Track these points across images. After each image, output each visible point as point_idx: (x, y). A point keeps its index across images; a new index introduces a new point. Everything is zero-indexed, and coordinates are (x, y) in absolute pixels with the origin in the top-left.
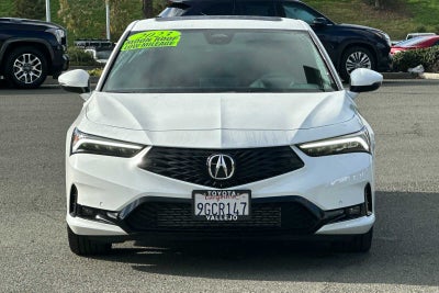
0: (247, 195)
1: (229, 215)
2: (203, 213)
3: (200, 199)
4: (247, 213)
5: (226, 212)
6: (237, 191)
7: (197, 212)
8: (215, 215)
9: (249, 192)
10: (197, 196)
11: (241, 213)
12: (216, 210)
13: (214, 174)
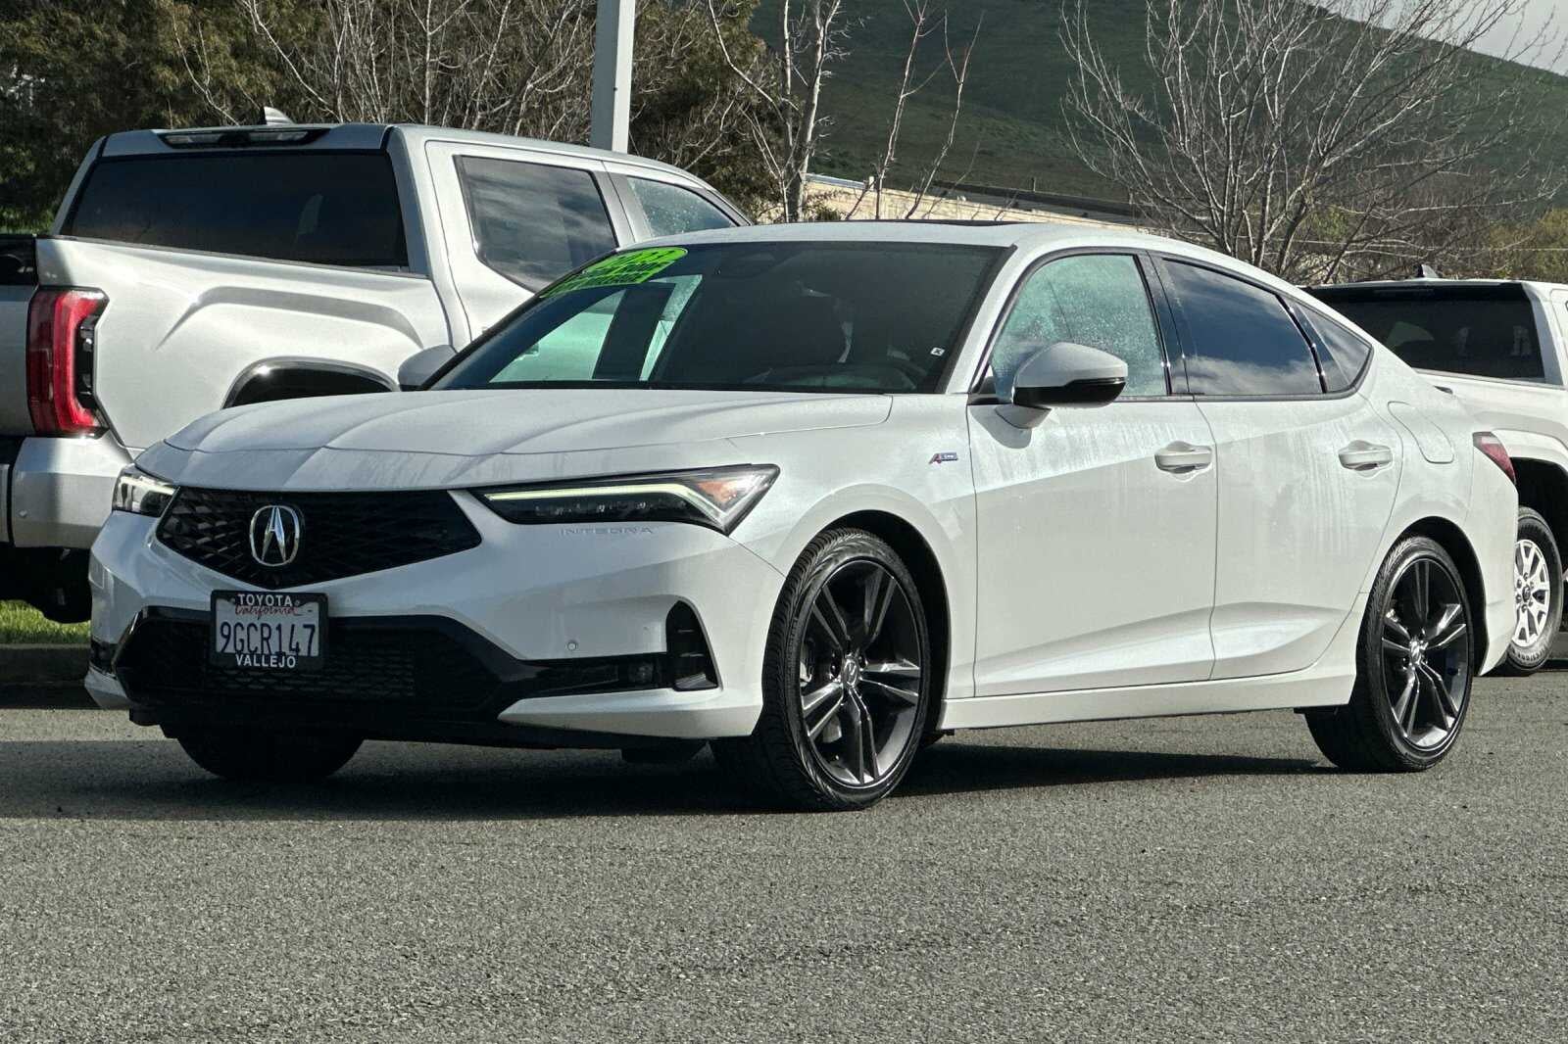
0: (314, 607)
1: (280, 654)
2: (230, 649)
3: (226, 612)
4: (315, 652)
5: (275, 649)
6: (293, 596)
7: (220, 643)
8: (252, 654)
9: (321, 599)
10: (221, 604)
11: (303, 652)
12: (255, 642)
13: (259, 553)
